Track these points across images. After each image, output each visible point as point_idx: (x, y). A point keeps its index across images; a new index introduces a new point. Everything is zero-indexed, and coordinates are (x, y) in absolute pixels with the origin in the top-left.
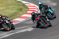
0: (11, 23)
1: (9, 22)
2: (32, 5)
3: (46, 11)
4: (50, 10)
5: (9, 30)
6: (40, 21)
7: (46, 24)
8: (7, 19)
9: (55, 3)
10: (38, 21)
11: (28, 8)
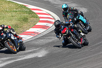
0: (18, 39)
1: (16, 38)
2: (45, 11)
3: (75, 19)
4: (81, 18)
5: (16, 51)
6: (69, 35)
7: (80, 40)
8: (13, 32)
9: (84, 9)
10: (65, 36)
11: (37, 17)
